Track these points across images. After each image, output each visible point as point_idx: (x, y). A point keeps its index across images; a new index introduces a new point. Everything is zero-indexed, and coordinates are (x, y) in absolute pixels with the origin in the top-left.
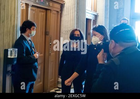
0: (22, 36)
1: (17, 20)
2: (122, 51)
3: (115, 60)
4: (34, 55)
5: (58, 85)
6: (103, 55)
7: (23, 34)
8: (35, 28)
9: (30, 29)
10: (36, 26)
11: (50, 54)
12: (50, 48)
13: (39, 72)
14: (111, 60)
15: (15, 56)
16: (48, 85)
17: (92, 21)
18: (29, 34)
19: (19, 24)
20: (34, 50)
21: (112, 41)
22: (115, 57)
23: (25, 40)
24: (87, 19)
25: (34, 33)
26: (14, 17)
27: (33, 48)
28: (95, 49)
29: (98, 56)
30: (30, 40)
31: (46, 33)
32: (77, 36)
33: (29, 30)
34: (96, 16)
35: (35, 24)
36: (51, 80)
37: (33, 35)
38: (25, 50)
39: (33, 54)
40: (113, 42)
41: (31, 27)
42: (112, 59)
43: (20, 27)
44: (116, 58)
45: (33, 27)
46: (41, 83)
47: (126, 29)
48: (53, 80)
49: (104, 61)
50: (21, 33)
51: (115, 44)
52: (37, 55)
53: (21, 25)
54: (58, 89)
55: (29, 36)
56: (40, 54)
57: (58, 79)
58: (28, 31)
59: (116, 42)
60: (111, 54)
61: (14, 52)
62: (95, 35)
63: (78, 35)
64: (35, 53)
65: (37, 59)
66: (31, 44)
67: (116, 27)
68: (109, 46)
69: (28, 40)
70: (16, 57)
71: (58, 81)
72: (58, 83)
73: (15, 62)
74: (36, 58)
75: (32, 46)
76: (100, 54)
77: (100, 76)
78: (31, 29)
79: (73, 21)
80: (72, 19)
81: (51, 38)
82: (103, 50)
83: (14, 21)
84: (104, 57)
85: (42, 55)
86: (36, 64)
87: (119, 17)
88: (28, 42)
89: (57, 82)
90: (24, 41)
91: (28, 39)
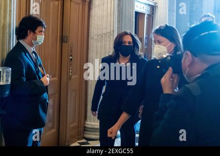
0: (19, 44)
1: (10, 15)
2: (205, 70)
3: (193, 86)
4: (42, 79)
5: (84, 133)
6: (172, 77)
7: (21, 41)
8: (44, 30)
9: (34, 32)
10: (46, 26)
11: (70, 78)
12: (71, 65)
13: (50, 111)
14: (186, 87)
15: (7, 81)
16: (66, 134)
17: (146, 16)
18: (33, 41)
19: (14, 23)
20: (42, 71)
21: (186, 54)
22: (192, 82)
23: (26, 51)
24: (137, 13)
25: (41, 38)
26: (5, 10)
27: (40, 65)
28: (158, 67)
29: (163, 80)
30: (34, 52)
31: (63, 39)
32: (127, 44)
33: (32, 33)
34: (153, 8)
35: (44, 23)
36: (72, 125)
37: (40, 44)
38: (24, 71)
39: (40, 78)
40: (188, 55)
41: (36, 28)
42: (187, 85)
43: (16, 28)
44: (194, 84)
45: (39, 28)
46: (54, 130)
47: (211, 32)
48: (75, 124)
49: (173, 88)
50: (18, 39)
51: (193, 59)
52: (46, 80)
53: (18, 24)
54: (86, 141)
55: (32, 45)
56: (53, 77)
57: (85, 124)
58: (30, 35)
59: (194, 54)
60: (185, 76)
61: (5, 75)
62: (159, 43)
63: (129, 43)
64: (43, 75)
65: (47, 87)
66: (36, 59)
67: (193, 27)
68: (182, 62)
69: (30, 52)
70: (9, 83)
71: (85, 127)
72: (85, 130)
73: (7, 93)
74: (45, 84)
75: (38, 63)
76: (165, 77)
77: (166, 116)
78: (37, 31)
79: (112, 16)
80: (109, 13)
81: (71, 48)
82: (170, 68)
83: (5, 17)
84: (173, 81)
85: (56, 79)
86: (45, 95)
87: (194, 8)
88: (31, 55)
89: (82, 129)
90: (24, 54)
91: (31, 49)
